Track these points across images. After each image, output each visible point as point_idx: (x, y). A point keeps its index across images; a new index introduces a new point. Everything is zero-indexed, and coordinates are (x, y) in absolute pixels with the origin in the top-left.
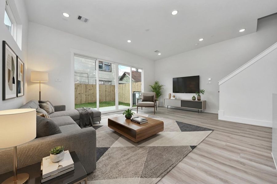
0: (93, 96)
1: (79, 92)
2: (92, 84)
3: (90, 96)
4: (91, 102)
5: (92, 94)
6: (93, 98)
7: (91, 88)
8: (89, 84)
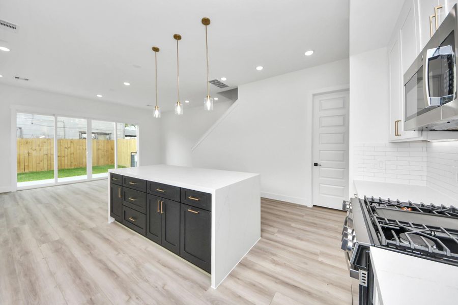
0: (72, 159)
1: (45, 153)
2: (72, 139)
3: (66, 158)
4: (69, 167)
5: (71, 154)
6: (73, 161)
7: (69, 146)
8: (67, 138)
